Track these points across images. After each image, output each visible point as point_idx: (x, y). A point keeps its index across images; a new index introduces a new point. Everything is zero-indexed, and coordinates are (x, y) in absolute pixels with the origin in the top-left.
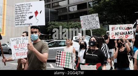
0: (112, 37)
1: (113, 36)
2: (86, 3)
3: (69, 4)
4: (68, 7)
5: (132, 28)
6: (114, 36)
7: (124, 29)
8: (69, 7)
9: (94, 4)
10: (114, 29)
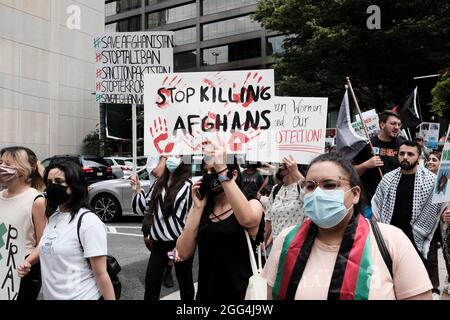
0: (156, 142)
1: (163, 137)
2: (258, 40)
3: (201, 39)
4: (198, 50)
5: (271, 91)
6: (171, 139)
7: (225, 96)
8: (202, 50)
9: (290, 45)
10: (168, 99)
